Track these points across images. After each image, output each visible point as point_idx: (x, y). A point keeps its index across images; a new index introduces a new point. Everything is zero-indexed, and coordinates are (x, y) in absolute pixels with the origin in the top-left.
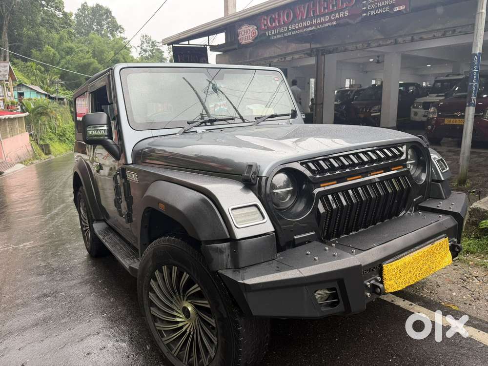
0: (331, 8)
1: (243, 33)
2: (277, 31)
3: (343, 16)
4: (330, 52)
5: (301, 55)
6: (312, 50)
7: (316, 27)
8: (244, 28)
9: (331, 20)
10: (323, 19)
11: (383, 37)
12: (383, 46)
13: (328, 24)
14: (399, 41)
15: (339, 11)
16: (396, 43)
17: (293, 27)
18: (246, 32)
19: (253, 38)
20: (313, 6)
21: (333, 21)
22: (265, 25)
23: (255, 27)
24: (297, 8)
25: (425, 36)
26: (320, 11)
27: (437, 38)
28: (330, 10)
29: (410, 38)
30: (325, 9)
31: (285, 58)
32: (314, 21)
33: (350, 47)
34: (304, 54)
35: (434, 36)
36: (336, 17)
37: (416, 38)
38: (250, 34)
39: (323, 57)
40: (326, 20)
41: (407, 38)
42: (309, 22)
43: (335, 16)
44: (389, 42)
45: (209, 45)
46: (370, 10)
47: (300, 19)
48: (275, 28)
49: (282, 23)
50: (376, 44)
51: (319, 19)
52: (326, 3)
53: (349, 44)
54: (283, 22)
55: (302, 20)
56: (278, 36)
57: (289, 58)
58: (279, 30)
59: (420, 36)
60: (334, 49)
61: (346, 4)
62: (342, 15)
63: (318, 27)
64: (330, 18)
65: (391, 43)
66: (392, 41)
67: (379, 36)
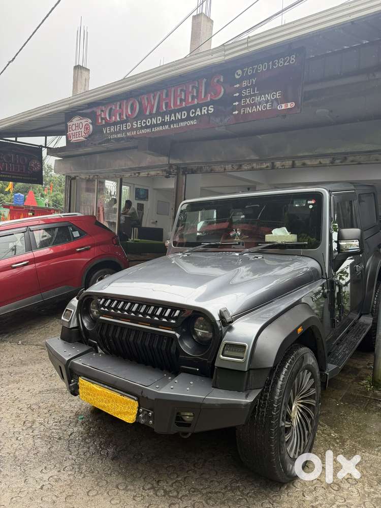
0: (190, 100)
1: (74, 127)
2: (118, 128)
3: (206, 113)
4: (193, 172)
5: (158, 172)
6: (171, 166)
7: (170, 127)
8: (76, 120)
9: (189, 118)
10: (178, 116)
11: (257, 158)
12: (256, 170)
13: (185, 123)
14: (277, 166)
15: (200, 106)
16: (273, 167)
17: (139, 124)
18: (78, 126)
19: (87, 136)
20: (167, 95)
21: (192, 119)
22: (102, 119)
23: (90, 121)
24: (145, 98)
25: (308, 162)
26: (175, 104)
27: (324, 166)
28: (189, 103)
29: (290, 162)
30: (181, 100)
31: (139, 173)
32: (167, 118)
33: (217, 168)
34: (162, 170)
35: (320, 163)
36: (197, 113)
37: (298, 163)
38: (83, 130)
39: (184, 177)
40: (183, 117)
41: (287, 162)
42: (160, 118)
43: (195, 113)
44: (264, 166)
45: (45, 147)
46: (243, 106)
47: (148, 113)
48: (115, 123)
49: (125, 118)
50: (249, 167)
51: (173, 115)
52: (183, 93)
53: (216, 163)
54: (126, 116)
55: (151, 116)
56: (119, 136)
57: (144, 173)
58: (120, 127)
59: (303, 161)
60: (198, 169)
61: (211, 96)
62: (204, 111)
63: (172, 126)
64: (188, 114)
65: (267, 167)
66: (268, 164)
67: (253, 157)
